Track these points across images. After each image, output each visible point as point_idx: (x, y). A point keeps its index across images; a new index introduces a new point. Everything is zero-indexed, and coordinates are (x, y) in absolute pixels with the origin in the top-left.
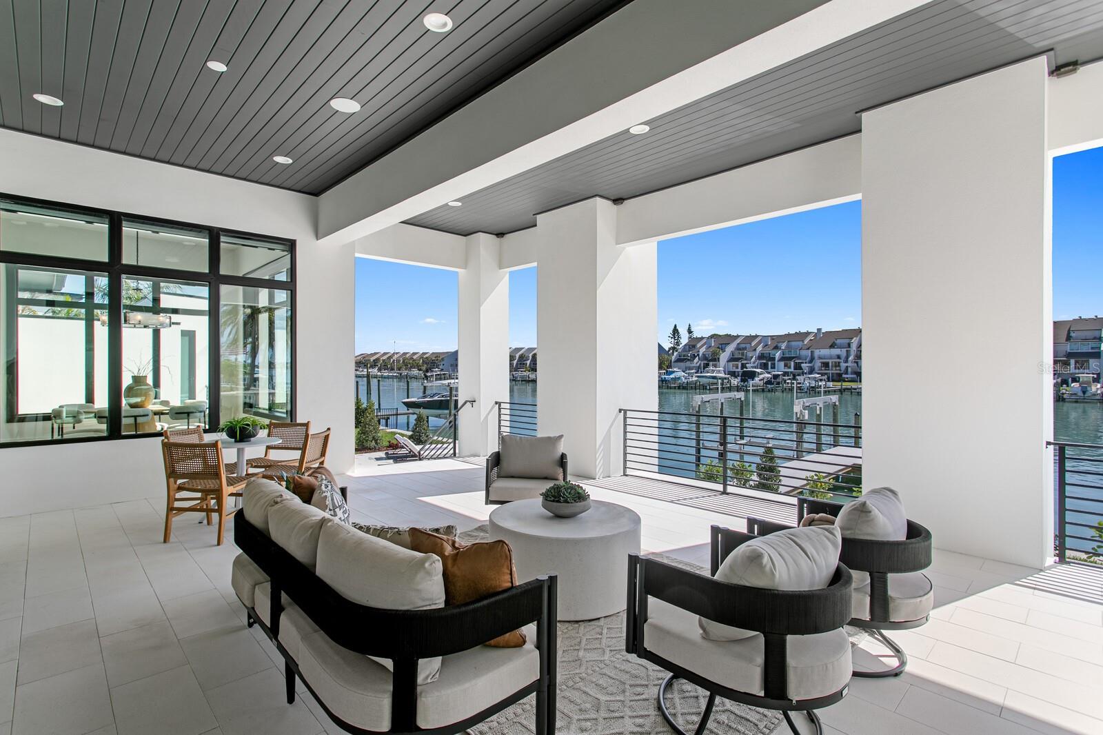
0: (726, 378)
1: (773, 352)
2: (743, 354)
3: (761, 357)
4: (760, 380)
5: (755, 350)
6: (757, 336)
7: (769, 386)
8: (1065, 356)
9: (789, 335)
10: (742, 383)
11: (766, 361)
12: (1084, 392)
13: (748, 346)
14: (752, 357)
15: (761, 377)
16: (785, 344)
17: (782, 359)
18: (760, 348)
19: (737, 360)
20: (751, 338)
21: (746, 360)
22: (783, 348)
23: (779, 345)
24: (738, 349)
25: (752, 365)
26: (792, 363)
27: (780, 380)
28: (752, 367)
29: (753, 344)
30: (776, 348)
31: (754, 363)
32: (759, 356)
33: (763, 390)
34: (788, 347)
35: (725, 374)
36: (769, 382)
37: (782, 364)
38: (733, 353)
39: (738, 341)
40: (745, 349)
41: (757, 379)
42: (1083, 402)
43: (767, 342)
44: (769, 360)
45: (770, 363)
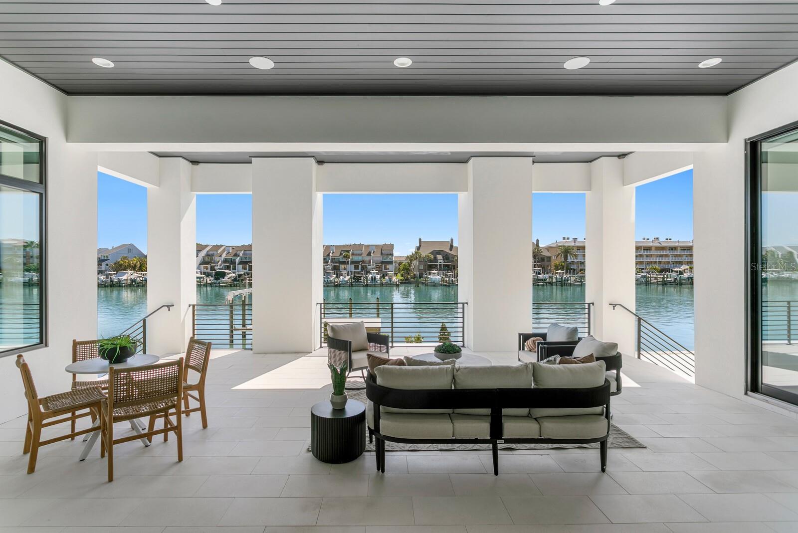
0: (202, 278)
1: (234, 258)
2: (211, 259)
3: (225, 261)
4: (229, 278)
5: (221, 256)
6: (221, 246)
7: (235, 282)
8: (380, 263)
9: (244, 246)
10: (216, 281)
11: (229, 263)
12: (390, 281)
13: (215, 253)
14: (219, 261)
15: (229, 276)
16: (242, 252)
17: (240, 263)
18: (224, 255)
19: (207, 263)
20: (217, 247)
21: (214, 263)
22: (241, 255)
23: (238, 253)
24: (207, 255)
25: (219, 267)
26: (248, 266)
27: (243, 278)
28: (219, 269)
29: (219, 252)
30: (236, 255)
31: (220, 265)
32: (223, 261)
33: (231, 286)
34: (244, 254)
35: (201, 274)
36: (235, 280)
37: (241, 266)
38: (204, 258)
39: (208, 249)
40: (213, 255)
41: (226, 278)
42: (389, 286)
43: (228, 250)
44: (231, 264)
45: (232, 266)
